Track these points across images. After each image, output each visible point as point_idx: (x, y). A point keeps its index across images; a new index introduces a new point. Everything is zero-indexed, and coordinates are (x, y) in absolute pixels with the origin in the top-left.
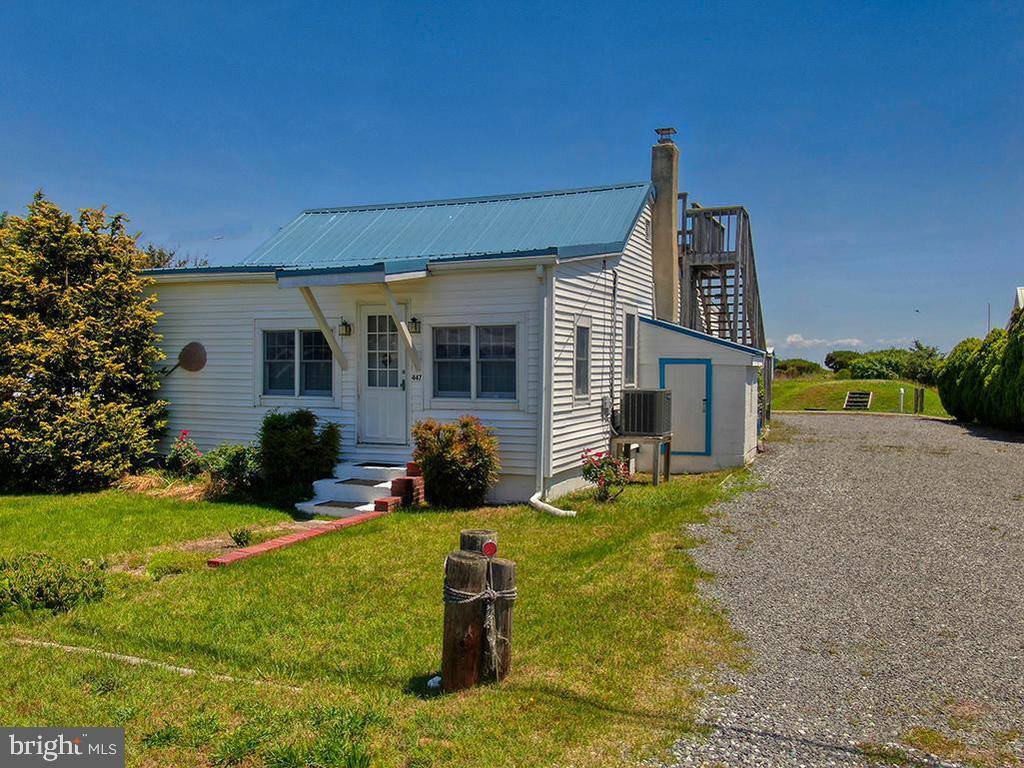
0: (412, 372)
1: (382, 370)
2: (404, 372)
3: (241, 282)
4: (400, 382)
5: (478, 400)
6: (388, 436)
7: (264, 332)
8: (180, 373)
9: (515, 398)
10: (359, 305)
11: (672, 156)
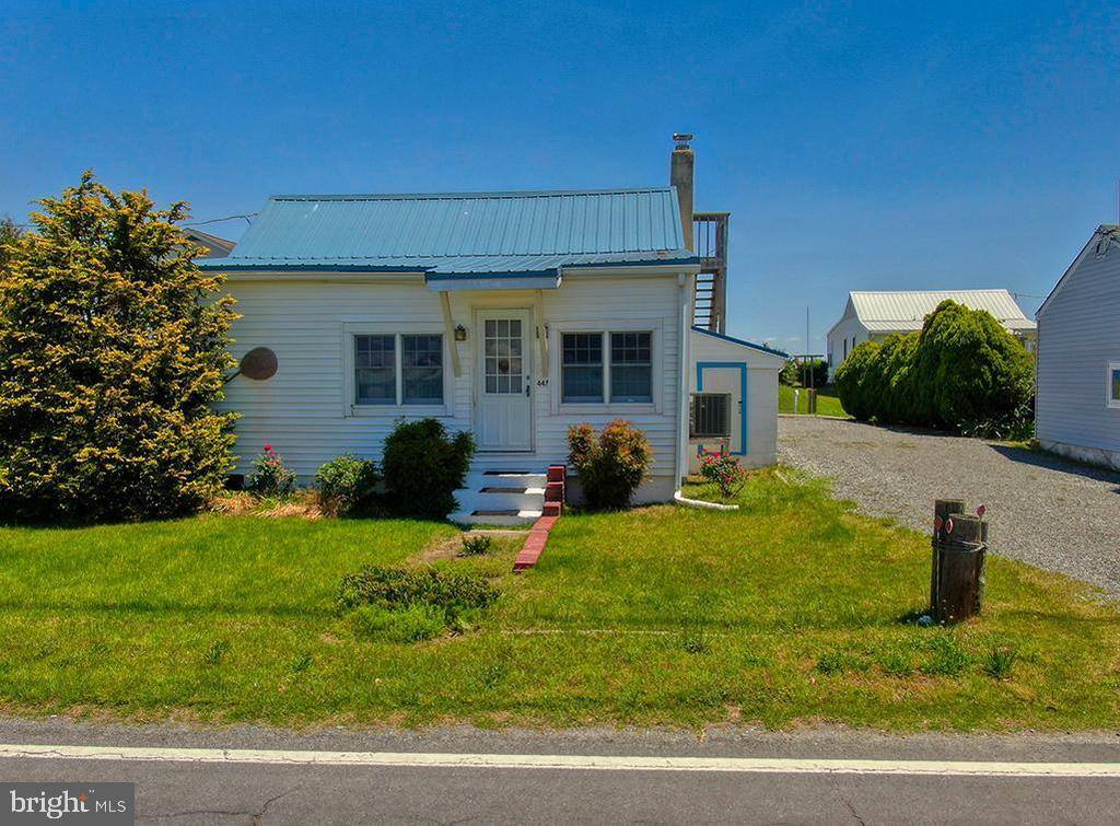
0: (538, 377)
1: (503, 375)
2: (528, 378)
3: (326, 281)
4: (524, 388)
5: (612, 404)
6: (511, 443)
7: (356, 336)
8: (242, 382)
9: (651, 401)
10: (475, 309)
11: (692, 163)
